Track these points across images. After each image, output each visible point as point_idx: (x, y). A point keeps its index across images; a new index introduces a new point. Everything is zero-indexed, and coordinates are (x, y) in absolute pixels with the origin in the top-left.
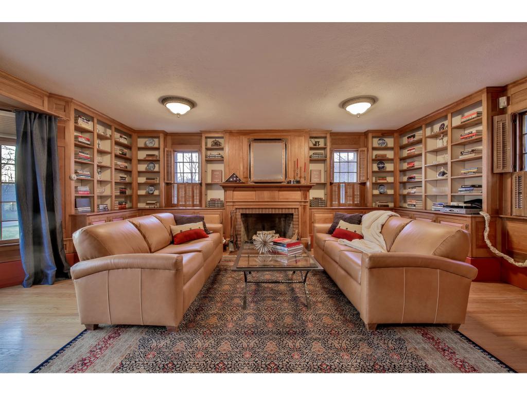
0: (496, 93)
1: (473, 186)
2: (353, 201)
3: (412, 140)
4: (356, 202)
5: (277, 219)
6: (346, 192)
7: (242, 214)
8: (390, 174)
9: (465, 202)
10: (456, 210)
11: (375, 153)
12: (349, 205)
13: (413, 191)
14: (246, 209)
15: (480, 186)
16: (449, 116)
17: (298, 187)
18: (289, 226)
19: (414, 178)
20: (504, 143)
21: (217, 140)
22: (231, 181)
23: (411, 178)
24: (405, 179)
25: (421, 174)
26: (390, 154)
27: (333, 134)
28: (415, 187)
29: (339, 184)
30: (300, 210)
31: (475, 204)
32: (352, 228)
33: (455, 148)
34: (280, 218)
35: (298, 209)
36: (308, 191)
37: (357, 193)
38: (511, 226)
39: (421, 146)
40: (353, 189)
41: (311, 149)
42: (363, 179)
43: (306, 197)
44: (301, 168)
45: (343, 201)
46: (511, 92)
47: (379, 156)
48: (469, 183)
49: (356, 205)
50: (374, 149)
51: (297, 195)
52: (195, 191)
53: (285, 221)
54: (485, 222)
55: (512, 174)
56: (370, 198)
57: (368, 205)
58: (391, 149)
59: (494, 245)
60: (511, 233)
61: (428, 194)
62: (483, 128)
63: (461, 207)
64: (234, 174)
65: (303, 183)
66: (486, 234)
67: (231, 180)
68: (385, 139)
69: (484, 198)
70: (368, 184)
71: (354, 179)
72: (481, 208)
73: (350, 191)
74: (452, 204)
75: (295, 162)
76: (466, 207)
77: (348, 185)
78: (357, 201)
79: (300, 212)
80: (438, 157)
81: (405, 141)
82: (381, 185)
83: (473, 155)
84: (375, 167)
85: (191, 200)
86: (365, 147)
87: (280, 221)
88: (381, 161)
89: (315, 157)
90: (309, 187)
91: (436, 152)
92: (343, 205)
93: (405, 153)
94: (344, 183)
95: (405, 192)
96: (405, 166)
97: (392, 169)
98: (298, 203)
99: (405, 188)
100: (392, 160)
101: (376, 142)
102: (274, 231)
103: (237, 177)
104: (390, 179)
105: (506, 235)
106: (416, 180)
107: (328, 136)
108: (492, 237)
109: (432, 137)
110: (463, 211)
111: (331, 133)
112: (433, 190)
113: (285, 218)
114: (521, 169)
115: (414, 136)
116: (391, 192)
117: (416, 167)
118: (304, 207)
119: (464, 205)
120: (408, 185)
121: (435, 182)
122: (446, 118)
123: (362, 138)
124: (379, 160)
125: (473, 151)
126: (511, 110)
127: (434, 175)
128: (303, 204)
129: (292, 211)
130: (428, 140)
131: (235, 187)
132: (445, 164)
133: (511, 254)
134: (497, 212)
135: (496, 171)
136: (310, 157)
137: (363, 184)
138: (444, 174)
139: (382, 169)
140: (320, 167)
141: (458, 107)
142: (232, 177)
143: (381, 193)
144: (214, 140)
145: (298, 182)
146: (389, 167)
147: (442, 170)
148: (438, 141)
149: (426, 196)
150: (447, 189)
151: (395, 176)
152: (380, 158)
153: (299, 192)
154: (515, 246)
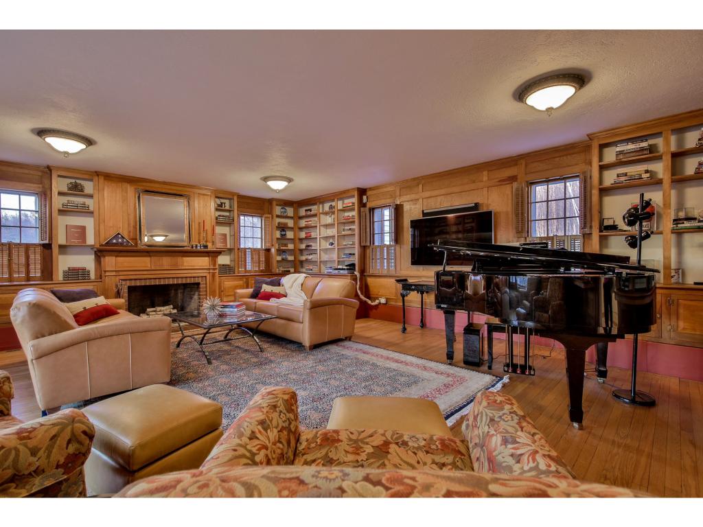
0: (362, 192)
1: (350, 254)
2: (259, 267)
3: (309, 213)
4: (261, 268)
5: (173, 291)
6: (252, 258)
7: (129, 287)
8: (290, 241)
9: (346, 266)
10: (342, 271)
11: (279, 220)
12: (256, 271)
13: (310, 257)
14: (135, 279)
15: (354, 254)
16: (336, 200)
17: (206, 253)
18: (191, 298)
19: (311, 246)
20: (366, 226)
21: (78, 181)
22: (115, 243)
23: (308, 246)
24: (303, 246)
25: (316, 242)
26: (290, 223)
27: (240, 197)
28: (312, 254)
29: (245, 249)
30: (208, 278)
31: (352, 267)
32: (276, 289)
33: (339, 225)
34: (176, 290)
35: (205, 277)
36: (217, 257)
37: (263, 259)
38: (370, 280)
39: (316, 219)
40: (259, 254)
41: (217, 210)
42: (268, 245)
43: (215, 264)
44: (207, 230)
45: (249, 267)
46: (369, 193)
47: (282, 224)
48: (347, 252)
49: (262, 271)
50: (278, 216)
51: (204, 262)
52: (32, 257)
53: (184, 292)
54: (357, 279)
55: (369, 247)
56: (275, 264)
57: (273, 270)
58: (291, 218)
59: (362, 294)
60: (369, 284)
61: (322, 260)
62: (355, 213)
63: (344, 269)
64: (119, 234)
65: (210, 247)
66: (358, 287)
67: (114, 241)
68: (287, 208)
69: (356, 263)
70: (273, 250)
71: (258, 245)
72: (354, 269)
73: (256, 257)
74: (339, 267)
75: (199, 223)
76: (347, 269)
77: (254, 251)
78: (263, 267)
79: (208, 281)
80: (328, 230)
81: (302, 212)
82: (284, 251)
83: (349, 232)
84: (278, 234)
85: (23, 269)
86: (269, 214)
87: (176, 294)
88: (283, 228)
89: (221, 219)
90: (219, 253)
91: (327, 226)
92: (250, 271)
93: (303, 223)
94: (249, 248)
95: (303, 258)
96: (303, 235)
97: (292, 237)
98: (206, 271)
99: (302, 255)
100: (292, 228)
101: (278, 210)
102: (172, 306)
103: (123, 237)
104: (291, 246)
105: (367, 287)
106: (313, 248)
107: (235, 198)
108: (361, 288)
109: (323, 213)
110: (346, 272)
111: (238, 195)
112: (325, 257)
113: (184, 289)
114: (373, 244)
115: (310, 210)
116: (291, 258)
117: (313, 237)
118: (214, 275)
119: (346, 268)
120: (305, 253)
121: (326, 250)
122: (333, 200)
123: (267, 204)
124: (281, 227)
125: (350, 229)
126: (369, 205)
127: (326, 245)
128: (211, 271)
129: (200, 280)
130: (321, 216)
131: (121, 251)
132: (333, 237)
133: (369, 297)
134: (362, 272)
135: (362, 245)
136: (217, 218)
137: (268, 250)
138: (332, 244)
139: (283, 236)
140: (225, 230)
141: (341, 195)
142: (116, 237)
143: (283, 259)
144: (73, 181)
145: (206, 247)
146: (290, 235)
147: (331, 241)
148: (328, 217)
149: (320, 262)
150: (335, 256)
151: (294, 243)
152: (283, 226)
153: (207, 258)
154: (371, 293)
